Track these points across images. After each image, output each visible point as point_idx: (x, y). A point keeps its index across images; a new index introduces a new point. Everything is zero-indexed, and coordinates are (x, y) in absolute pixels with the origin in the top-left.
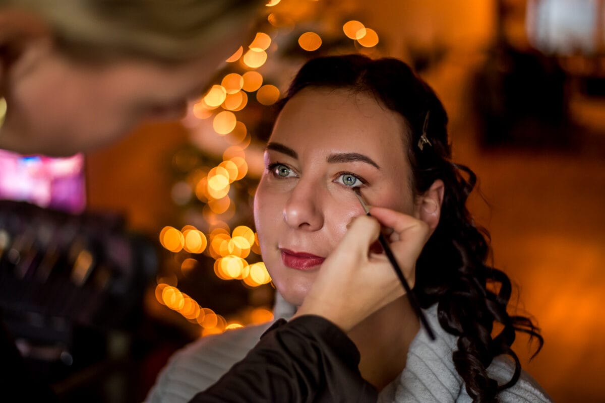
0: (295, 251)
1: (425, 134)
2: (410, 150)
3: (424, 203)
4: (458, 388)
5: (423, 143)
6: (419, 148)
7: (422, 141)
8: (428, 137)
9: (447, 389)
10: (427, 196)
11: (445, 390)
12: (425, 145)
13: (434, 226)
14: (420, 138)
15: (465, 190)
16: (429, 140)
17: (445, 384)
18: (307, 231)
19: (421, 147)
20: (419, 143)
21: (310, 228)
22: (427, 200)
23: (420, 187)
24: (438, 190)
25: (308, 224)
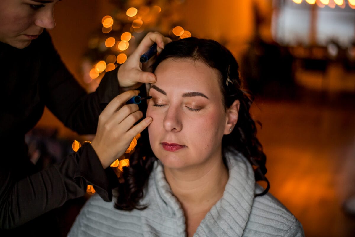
0: (169, 143)
1: (229, 77)
2: (222, 86)
3: (230, 112)
4: (250, 209)
5: (228, 82)
6: (226, 85)
7: (227, 81)
8: (230, 79)
9: (245, 209)
10: (232, 109)
11: (244, 210)
12: (229, 83)
13: (235, 123)
14: (226, 79)
15: (249, 103)
16: (231, 81)
17: (244, 207)
18: (175, 132)
19: (227, 84)
20: (226, 82)
21: (176, 131)
22: (232, 110)
23: (228, 104)
24: (237, 105)
25: (175, 129)
